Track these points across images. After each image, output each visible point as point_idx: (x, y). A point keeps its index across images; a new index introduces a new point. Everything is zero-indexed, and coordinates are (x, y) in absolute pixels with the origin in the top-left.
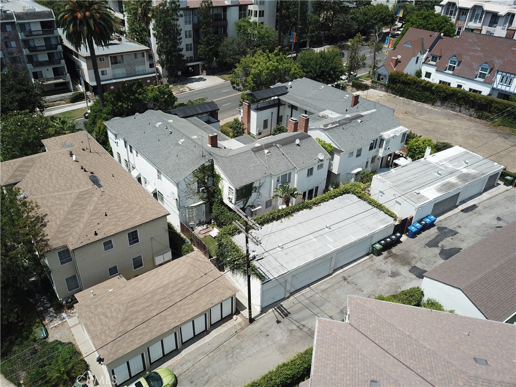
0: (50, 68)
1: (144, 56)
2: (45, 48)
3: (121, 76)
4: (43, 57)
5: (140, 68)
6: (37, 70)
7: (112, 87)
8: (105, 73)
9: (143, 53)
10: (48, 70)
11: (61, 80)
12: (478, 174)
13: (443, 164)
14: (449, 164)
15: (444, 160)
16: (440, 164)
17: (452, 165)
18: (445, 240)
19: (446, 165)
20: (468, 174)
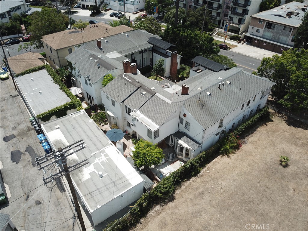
0: (238, 17)
1: (290, 31)
2: (243, 5)
3: (268, 38)
4: (240, 11)
5: (283, 38)
6: (232, 16)
7: (256, 42)
8: (259, 32)
9: (291, 29)
10: (236, 18)
11: (237, 26)
12: (80, 179)
13: (101, 156)
14: (101, 161)
15: (109, 159)
16: (101, 153)
17: (99, 162)
18: (30, 157)
19: (100, 158)
20: (81, 171)
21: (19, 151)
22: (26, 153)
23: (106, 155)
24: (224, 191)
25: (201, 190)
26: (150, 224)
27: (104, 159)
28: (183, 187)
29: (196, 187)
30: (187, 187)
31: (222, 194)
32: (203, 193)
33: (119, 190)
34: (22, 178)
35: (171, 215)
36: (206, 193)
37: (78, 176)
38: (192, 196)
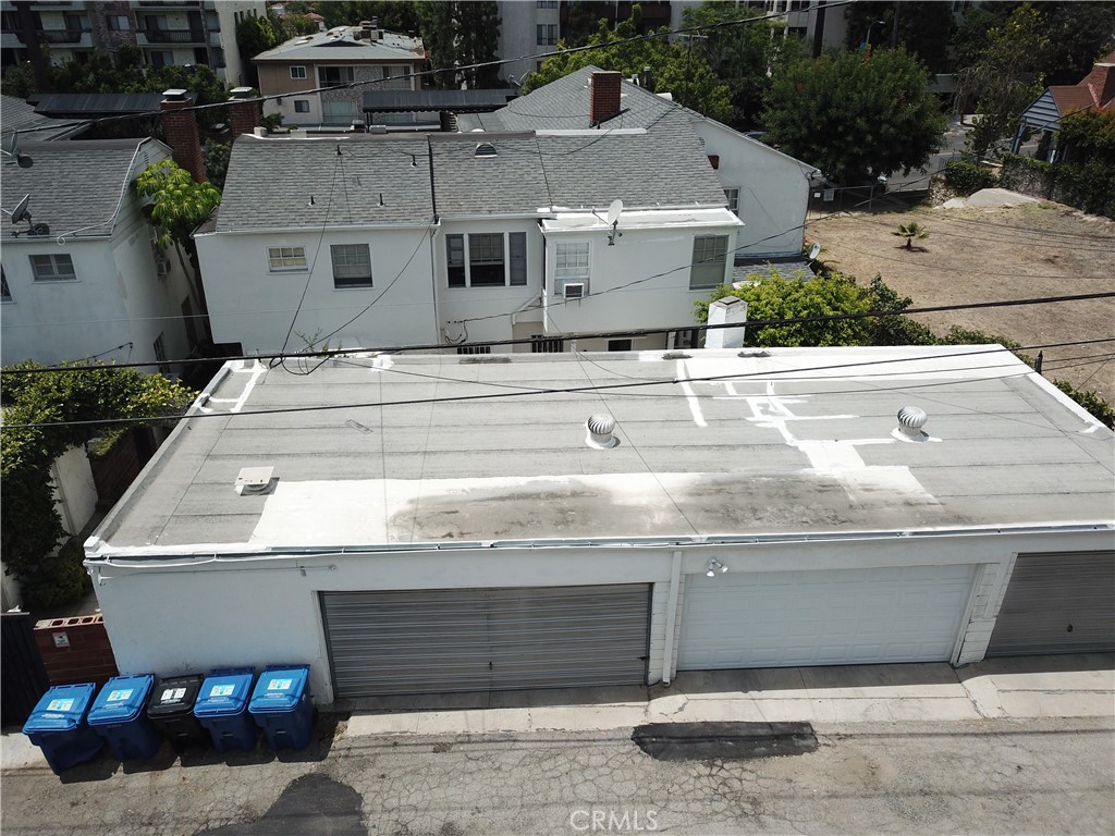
1: (407, 76)
8: (305, 108)
9: (407, 70)
14: (782, 410)
17: (793, 418)
20: (826, 488)
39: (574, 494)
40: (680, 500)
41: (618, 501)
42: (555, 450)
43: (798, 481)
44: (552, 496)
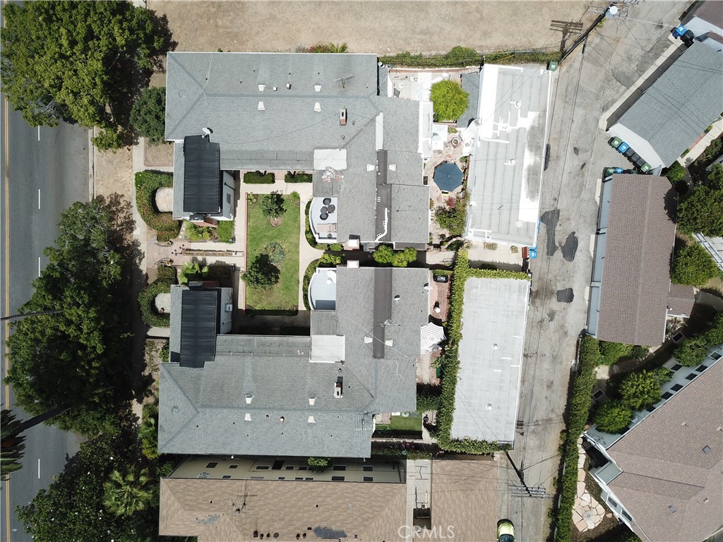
12: (539, 117)
13: (501, 131)
14: (505, 125)
15: (496, 120)
16: (498, 135)
17: (509, 124)
18: (556, 233)
19: (504, 130)
20: (533, 128)
21: (564, 257)
22: (557, 244)
23: (495, 128)
24: (400, 17)
25: (421, 37)
26: (496, 45)
27: (501, 125)
28: (434, 53)
29: (420, 44)
30: (430, 51)
31: (406, 17)
32: (422, 32)
33: (513, 75)
34: (578, 199)
35: (471, 37)
36: (418, 30)
37: (539, 124)
38: (435, 38)
39: (529, 171)
40: (533, 154)
41: (532, 164)
42: (514, 171)
43: (530, 132)
44: (529, 174)
